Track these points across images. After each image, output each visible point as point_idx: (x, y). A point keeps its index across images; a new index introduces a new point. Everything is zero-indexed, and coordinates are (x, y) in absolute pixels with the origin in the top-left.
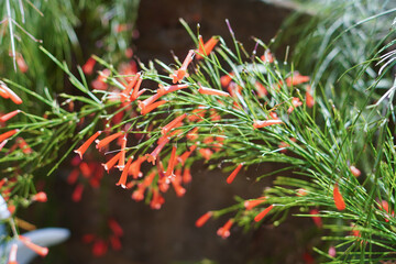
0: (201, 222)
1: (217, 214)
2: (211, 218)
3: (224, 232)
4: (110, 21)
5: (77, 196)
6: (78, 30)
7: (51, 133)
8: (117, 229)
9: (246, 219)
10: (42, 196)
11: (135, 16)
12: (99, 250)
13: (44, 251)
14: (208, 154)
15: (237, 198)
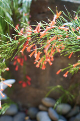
0: (58, 73)
1: (63, 70)
2: (61, 71)
3: (65, 75)
4: (22, 13)
5: (17, 69)
6: (12, 17)
7: (10, 48)
8: (29, 78)
9: (72, 71)
10: (8, 69)
11: (29, 10)
12: (24, 85)
13: (11, 85)
14: (59, 51)
15: (69, 64)
